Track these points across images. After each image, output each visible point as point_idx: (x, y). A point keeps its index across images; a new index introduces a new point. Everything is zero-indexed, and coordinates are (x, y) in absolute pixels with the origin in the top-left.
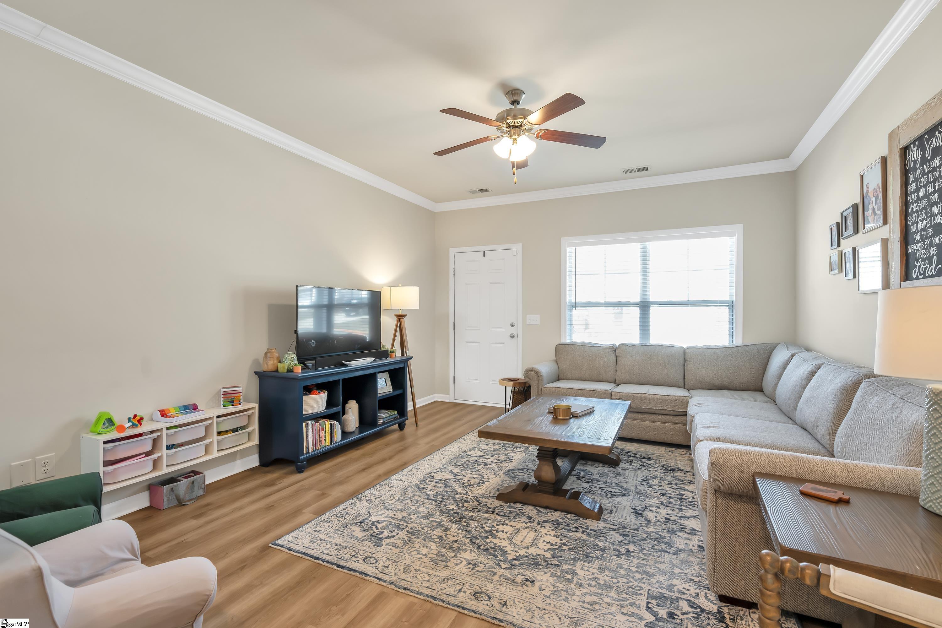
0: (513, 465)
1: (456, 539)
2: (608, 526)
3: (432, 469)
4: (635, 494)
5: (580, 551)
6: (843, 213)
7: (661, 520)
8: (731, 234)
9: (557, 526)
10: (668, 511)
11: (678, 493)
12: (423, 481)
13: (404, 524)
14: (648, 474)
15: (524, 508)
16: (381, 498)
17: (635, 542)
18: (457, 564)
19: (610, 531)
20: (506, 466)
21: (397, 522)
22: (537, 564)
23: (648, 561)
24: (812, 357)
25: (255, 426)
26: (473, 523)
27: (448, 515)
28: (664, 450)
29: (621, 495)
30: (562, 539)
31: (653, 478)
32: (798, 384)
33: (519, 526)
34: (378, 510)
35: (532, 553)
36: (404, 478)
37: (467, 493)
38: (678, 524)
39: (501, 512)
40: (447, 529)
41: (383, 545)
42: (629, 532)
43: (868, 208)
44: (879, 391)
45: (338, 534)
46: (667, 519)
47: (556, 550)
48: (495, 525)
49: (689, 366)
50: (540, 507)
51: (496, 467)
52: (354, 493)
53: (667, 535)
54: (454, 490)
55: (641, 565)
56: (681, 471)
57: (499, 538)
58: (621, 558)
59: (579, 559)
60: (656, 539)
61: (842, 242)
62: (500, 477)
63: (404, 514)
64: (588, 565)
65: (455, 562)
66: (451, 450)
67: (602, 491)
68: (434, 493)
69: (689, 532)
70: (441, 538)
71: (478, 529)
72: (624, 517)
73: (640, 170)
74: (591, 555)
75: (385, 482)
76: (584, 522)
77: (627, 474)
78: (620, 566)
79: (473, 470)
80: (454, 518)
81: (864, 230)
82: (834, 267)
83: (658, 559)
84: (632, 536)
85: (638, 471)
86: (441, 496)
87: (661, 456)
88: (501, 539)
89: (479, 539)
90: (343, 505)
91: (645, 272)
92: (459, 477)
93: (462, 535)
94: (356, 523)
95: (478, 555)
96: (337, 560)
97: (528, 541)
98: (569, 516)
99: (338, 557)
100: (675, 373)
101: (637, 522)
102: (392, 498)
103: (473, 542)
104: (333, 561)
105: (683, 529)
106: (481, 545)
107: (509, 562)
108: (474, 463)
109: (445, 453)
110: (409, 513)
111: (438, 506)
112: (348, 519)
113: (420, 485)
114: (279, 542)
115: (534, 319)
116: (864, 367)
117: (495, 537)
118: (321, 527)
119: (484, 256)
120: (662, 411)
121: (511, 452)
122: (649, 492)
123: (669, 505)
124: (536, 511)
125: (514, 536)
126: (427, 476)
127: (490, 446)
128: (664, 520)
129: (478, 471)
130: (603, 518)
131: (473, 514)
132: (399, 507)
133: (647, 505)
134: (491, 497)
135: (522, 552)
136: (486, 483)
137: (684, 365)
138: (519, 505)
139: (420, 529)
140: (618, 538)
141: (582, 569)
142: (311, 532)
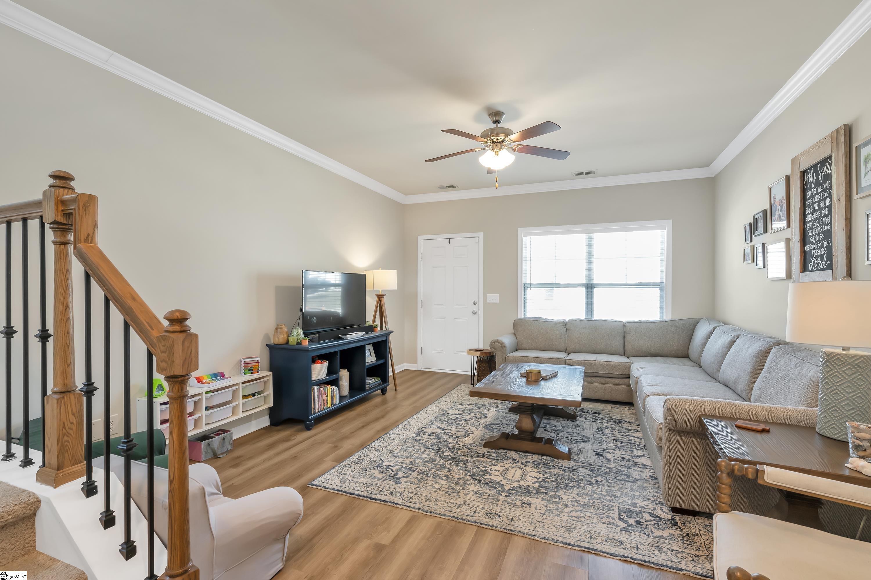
0: (488, 420)
1: (460, 477)
2: (578, 464)
3: (421, 425)
4: (594, 440)
5: (560, 482)
6: (755, 216)
7: (618, 459)
8: (662, 228)
9: (537, 465)
10: (622, 452)
11: (627, 439)
12: (418, 435)
13: (413, 467)
14: (601, 426)
15: (508, 453)
16: (387, 448)
17: (602, 475)
18: (466, 495)
19: (580, 467)
20: (483, 422)
21: (407, 466)
22: (529, 493)
23: (614, 488)
24: (731, 330)
25: (270, 391)
26: (469, 465)
27: (448, 459)
28: (610, 407)
29: (583, 441)
30: (544, 474)
31: (606, 428)
32: (720, 351)
33: (507, 466)
34: (388, 457)
35: (523, 485)
36: (400, 433)
37: (457, 443)
38: (632, 462)
39: (490, 456)
40: (450, 470)
41: (402, 483)
42: (595, 468)
43: (775, 214)
44: (785, 355)
45: (362, 476)
46: (622, 458)
47: (542, 483)
48: (488, 466)
49: (628, 337)
50: (520, 451)
51: (475, 422)
52: (362, 445)
53: (625, 469)
54: (445, 441)
55: (610, 491)
56: (627, 423)
57: (494, 475)
58: (593, 486)
59: (560, 488)
60: (617, 473)
61: (754, 238)
62: (481, 430)
63: (411, 460)
64: (569, 492)
65: (464, 492)
66: (432, 410)
67: (567, 438)
68: (430, 443)
69: (641, 467)
70: (447, 476)
71: (475, 469)
72: (589, 457)
73: (587, 173)
74: (569, 485)
75: (385, 436)
76: (558, 462)
77: (584, 426)
78: (593, 492)
79: (457, 425)
80: (453, 462)
81: (772, 231)
82: (747, 258)
83: (621, 486)
84: (598, 471)
85: (592, 423)
86: (436, 446)
87: (608, 412)
88: (496, 476)
89: (478, 476)
90: (356, 454)
91: (590, 258)
92: (446, 431)
93: (464, 474)
94: (374, 467)
95: (481, 488)
96: (369, 495)
97: (518, 476)
98: (545, 458)
99: (368, 492)
100: (617, 344)
101: (600, 461)
102: (396, 448)
103: (474, 479)
104: (365, 495)
105: (636, 465)
106: (481, 481)
107: (507, 492)
108: (455, 420)
109: (428, 412)
110: (415, 459)
111: (437, 453)
112: (365, 464)
113: (416, 438)
114: (314, 483)
115: (494, 298)
116: (772, 337)
117: (490, 474)
118: (345, 471)
119: (449, 243)
120: (608, 375)
121: (484, 410)
122: (604, 439)
123: (623, 448)
124: (517, 455)
125: (505, 473)
126: (419, 430)
127: (465, 406)
128: (620, 458)
129: (461, 425)
130: (572, 459)
131: (468, 459)
132: (405, 455)
133: (605, 448)
134: (478, 445)
135: (516, 484)
136: (471, 435)
137: (624, 337)
138: (502, 451)
139: (428, 470)
140: (587, 472)
141: (565, 494)
142: (338, 475)
